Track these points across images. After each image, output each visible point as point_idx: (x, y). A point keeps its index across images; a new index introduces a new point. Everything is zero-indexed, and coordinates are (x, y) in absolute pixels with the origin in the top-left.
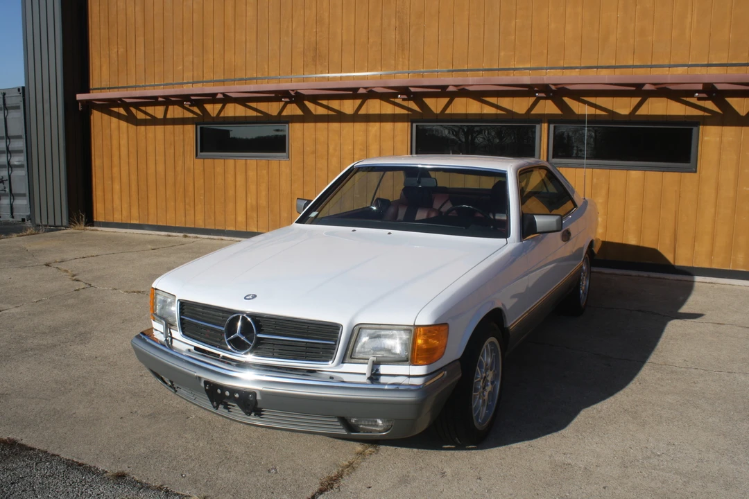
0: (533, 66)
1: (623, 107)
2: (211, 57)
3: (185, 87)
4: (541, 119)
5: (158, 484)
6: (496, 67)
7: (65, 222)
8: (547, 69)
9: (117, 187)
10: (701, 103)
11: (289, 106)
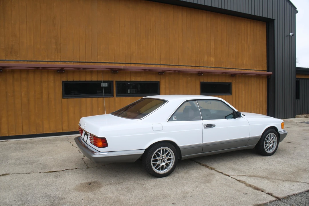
4: (113, 80)
6: (96, 61)
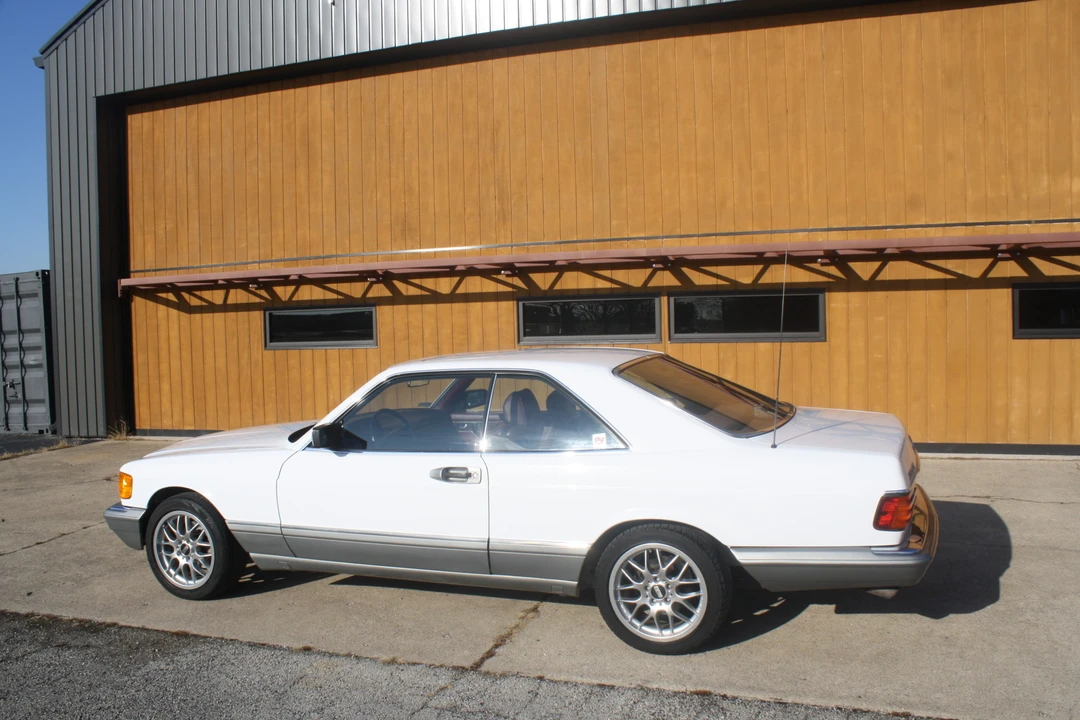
0: (648, 235)
1: (745, 275)
2: (281, 233)
3: (250, 267)
4: (659, 292)
5: (345, 652)
6: (608, 237)
7: (102, 431)
8: (663, 237)
9: (166, 387)
10: (825, 269)
11: (375, 286)
